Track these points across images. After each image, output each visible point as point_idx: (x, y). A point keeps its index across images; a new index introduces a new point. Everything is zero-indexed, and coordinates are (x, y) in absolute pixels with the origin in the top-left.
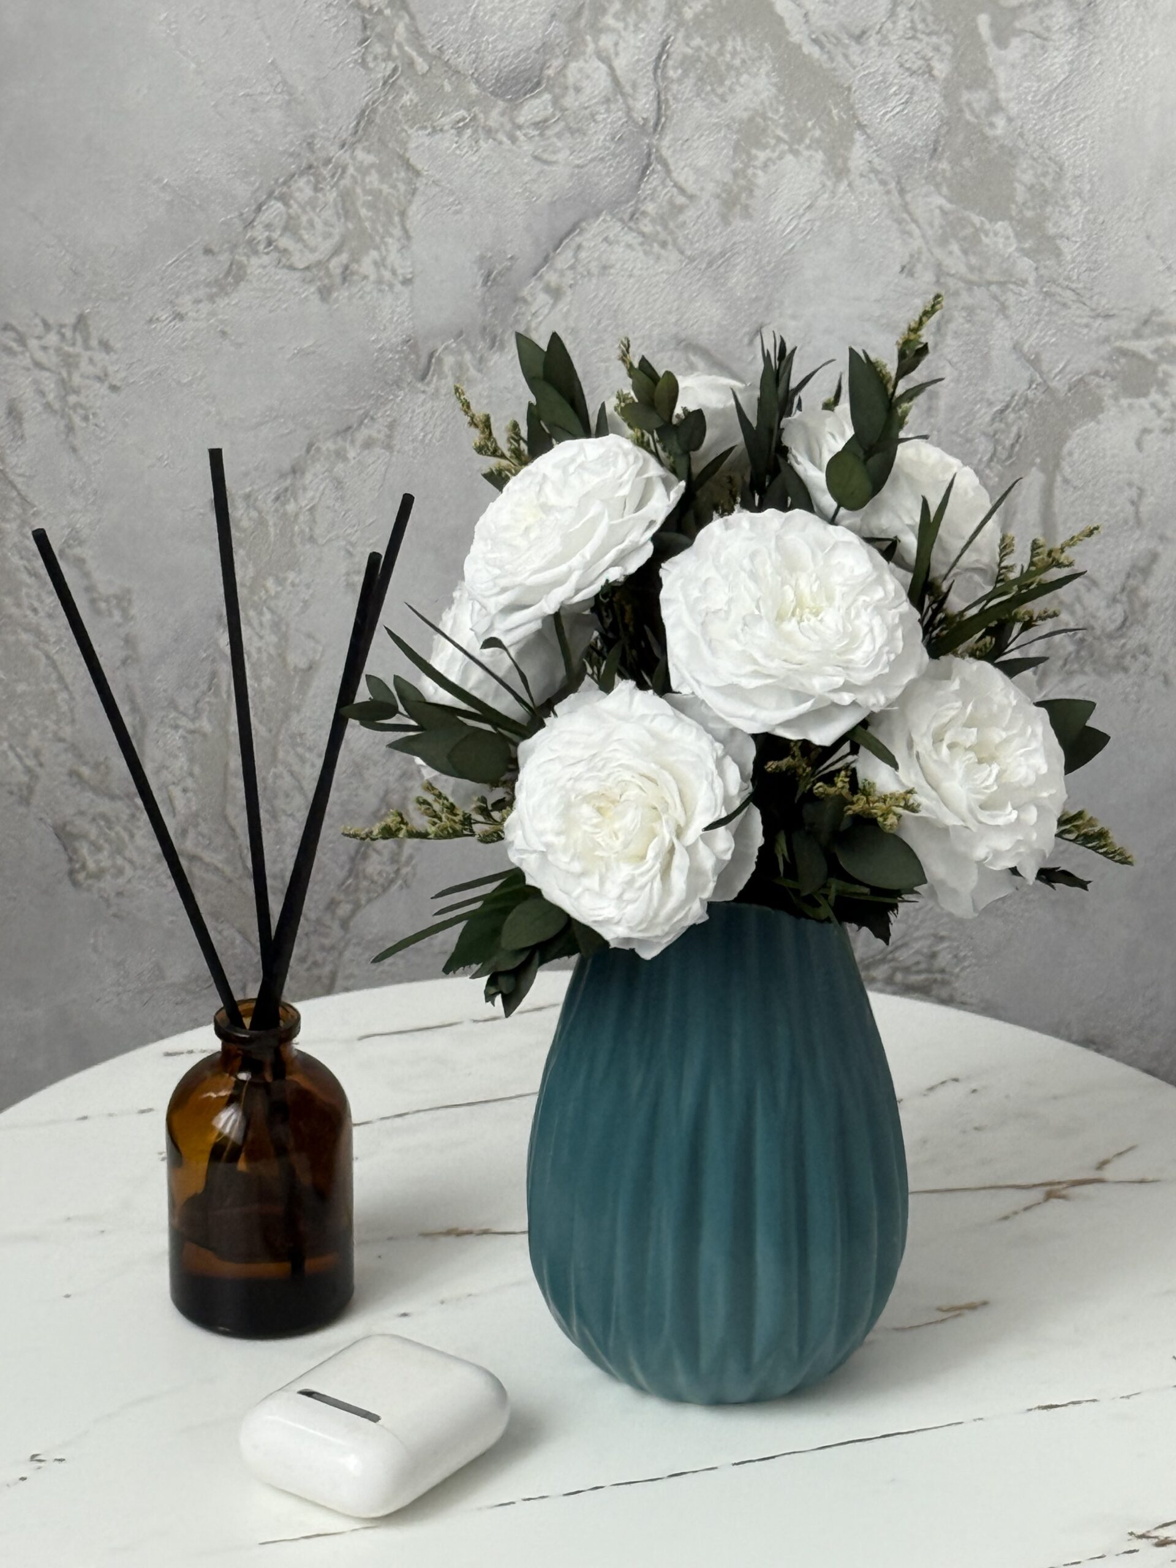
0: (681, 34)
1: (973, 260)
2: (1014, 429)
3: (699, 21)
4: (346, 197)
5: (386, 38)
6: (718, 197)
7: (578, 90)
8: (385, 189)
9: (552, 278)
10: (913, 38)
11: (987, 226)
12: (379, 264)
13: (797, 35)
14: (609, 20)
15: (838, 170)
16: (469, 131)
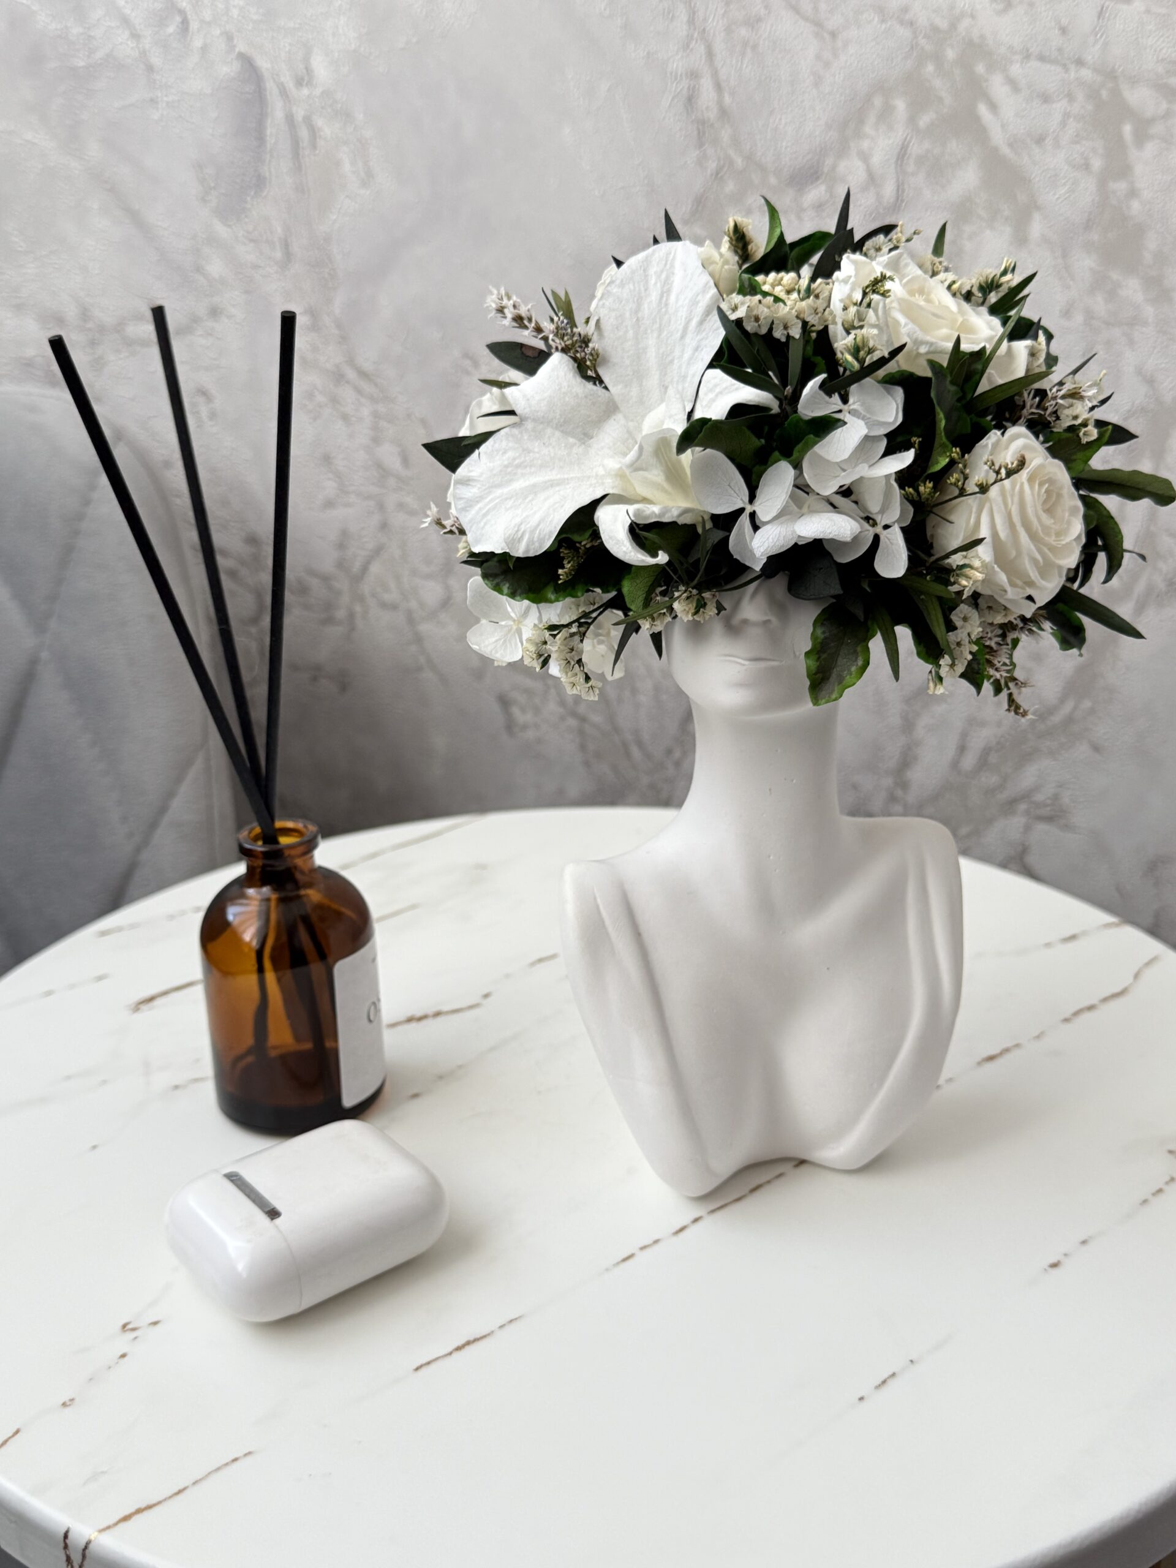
0: (916, 139)
3: (928, 132)
5: (715, 142)
11: (1123, 281)
13: (998, 137)
14: (868, 129)
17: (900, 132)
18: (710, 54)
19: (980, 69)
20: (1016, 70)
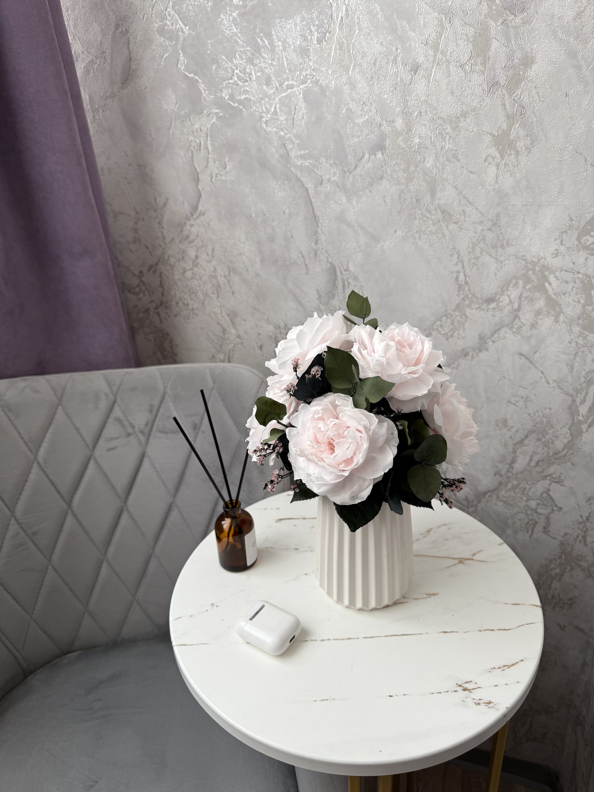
0: (525, 292)
1: (585, 341)
2: (590, 377)
3: (529, 290)
4: (453, 321)
5: (463, 290)
6: (530, 325)
7: (502, 302)
8: (460, 320)
9: (493, 339)
10: (577, 295)
11: (589, 334)
12: (458, 334)
13: (551, 293)
14: (510, 288)
15: (557, 321)
16: (478, 310)
17: (520, 290)
18: (463, 267)
19: (547, 273)
20: (557, 274)
